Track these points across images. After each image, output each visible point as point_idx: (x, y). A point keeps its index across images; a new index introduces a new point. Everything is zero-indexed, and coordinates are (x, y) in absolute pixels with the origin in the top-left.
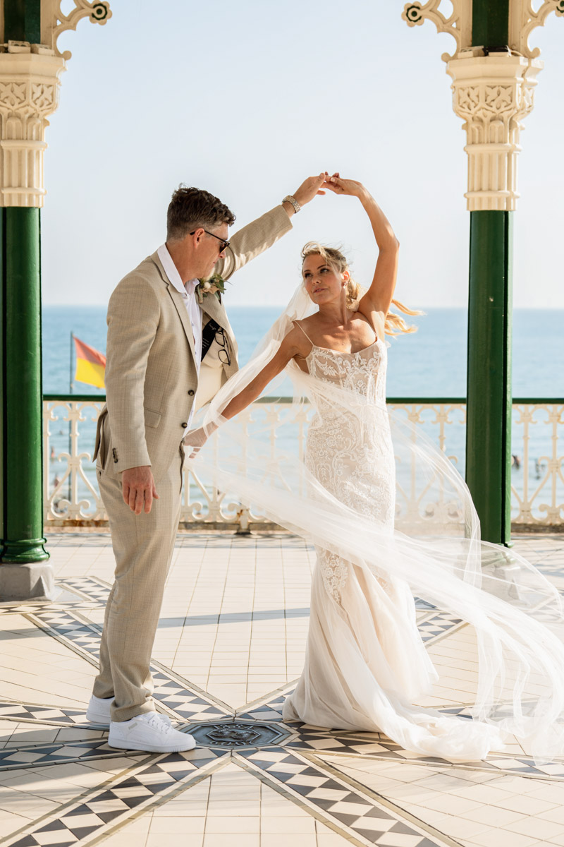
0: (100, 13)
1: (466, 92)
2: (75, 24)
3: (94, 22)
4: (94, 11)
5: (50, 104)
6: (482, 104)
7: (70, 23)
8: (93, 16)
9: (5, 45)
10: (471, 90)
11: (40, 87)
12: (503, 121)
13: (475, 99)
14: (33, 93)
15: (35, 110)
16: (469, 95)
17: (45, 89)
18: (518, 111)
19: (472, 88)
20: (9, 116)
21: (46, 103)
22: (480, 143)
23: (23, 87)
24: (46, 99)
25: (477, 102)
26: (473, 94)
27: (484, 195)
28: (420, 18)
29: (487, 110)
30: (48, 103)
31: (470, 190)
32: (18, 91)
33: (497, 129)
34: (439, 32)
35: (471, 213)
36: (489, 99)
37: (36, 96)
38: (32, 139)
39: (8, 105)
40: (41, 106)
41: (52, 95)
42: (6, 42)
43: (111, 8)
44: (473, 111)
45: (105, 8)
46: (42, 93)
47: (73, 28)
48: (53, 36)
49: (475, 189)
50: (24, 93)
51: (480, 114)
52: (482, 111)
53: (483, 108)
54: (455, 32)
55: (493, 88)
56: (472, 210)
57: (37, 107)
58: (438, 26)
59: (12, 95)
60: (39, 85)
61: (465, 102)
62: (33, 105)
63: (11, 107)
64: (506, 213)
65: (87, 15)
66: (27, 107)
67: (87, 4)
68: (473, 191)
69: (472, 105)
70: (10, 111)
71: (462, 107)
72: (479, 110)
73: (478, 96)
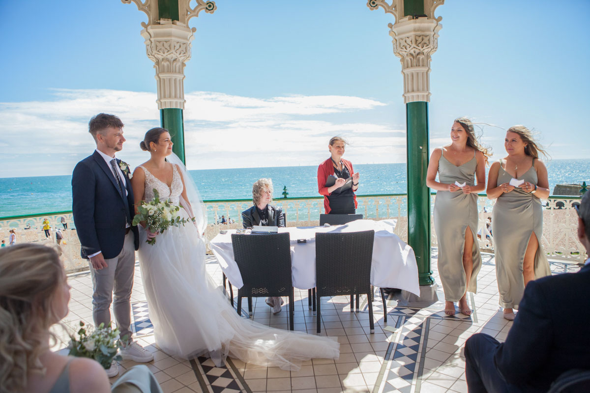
0: (210, 7)
1: (404, 40)
2: (198, 13)
3: (207, 12)
4: (207, 6)
5: (185, 53)
6: (414, 45)
7: (195, 12)
8: (207, 8)
9: (159, 21)
10: (407, 39)
11: (179, 44)
12: (423, 54)
13: (410, 44)
14: (175, 46)
15: (177, 56)
16: (406, 42)
17: (182, 45)
18: (431, 49)
19: (408, 37)
20: (163, 59)
21: (183, 52)
22: (411, 66)
23: (169, 43)
24: (182, 51)
25: (411, 44)
26: (409, 41)
27: (415, 94)
28: (376, 5)
29: (417, 49)
30: (183, 53)
31: (406, 92)
32: (166, 45)
33: (421, 59)
34: (386, 12)
35: (407, 104)
36: (418, 42)
37: (176, 48)
38: (176, 72)
39: (162, 53)
40: (180, 54)
41: (186, 48)
42: (160, 20)
43: (216, 4)
44: (409, 49)
45: (213, 4)
46: (180, 47)
47: (197, 15)
48: (186, 20)
49: (410, 91)
50: (170, 46)
51: (412, 52)
52: (414, 49)
53: (414, 48)
54: (394, 12)
55: (420, 36)
56: (407, 102)
57: (178, 55)
58: (385, 9)
59: (163, 48)
60: (178, 42)
61: (403, 46)
62: (175, 53)
63: (163, 54)
64: (426, 103)
65: (203, 8)
66: (172, 55)
67: (204, 3)
68: (408, 92)
69: (408, 46)
70: (163, 57)
71: (402, 48)
72: (412, 49)
73: (411, 41)
